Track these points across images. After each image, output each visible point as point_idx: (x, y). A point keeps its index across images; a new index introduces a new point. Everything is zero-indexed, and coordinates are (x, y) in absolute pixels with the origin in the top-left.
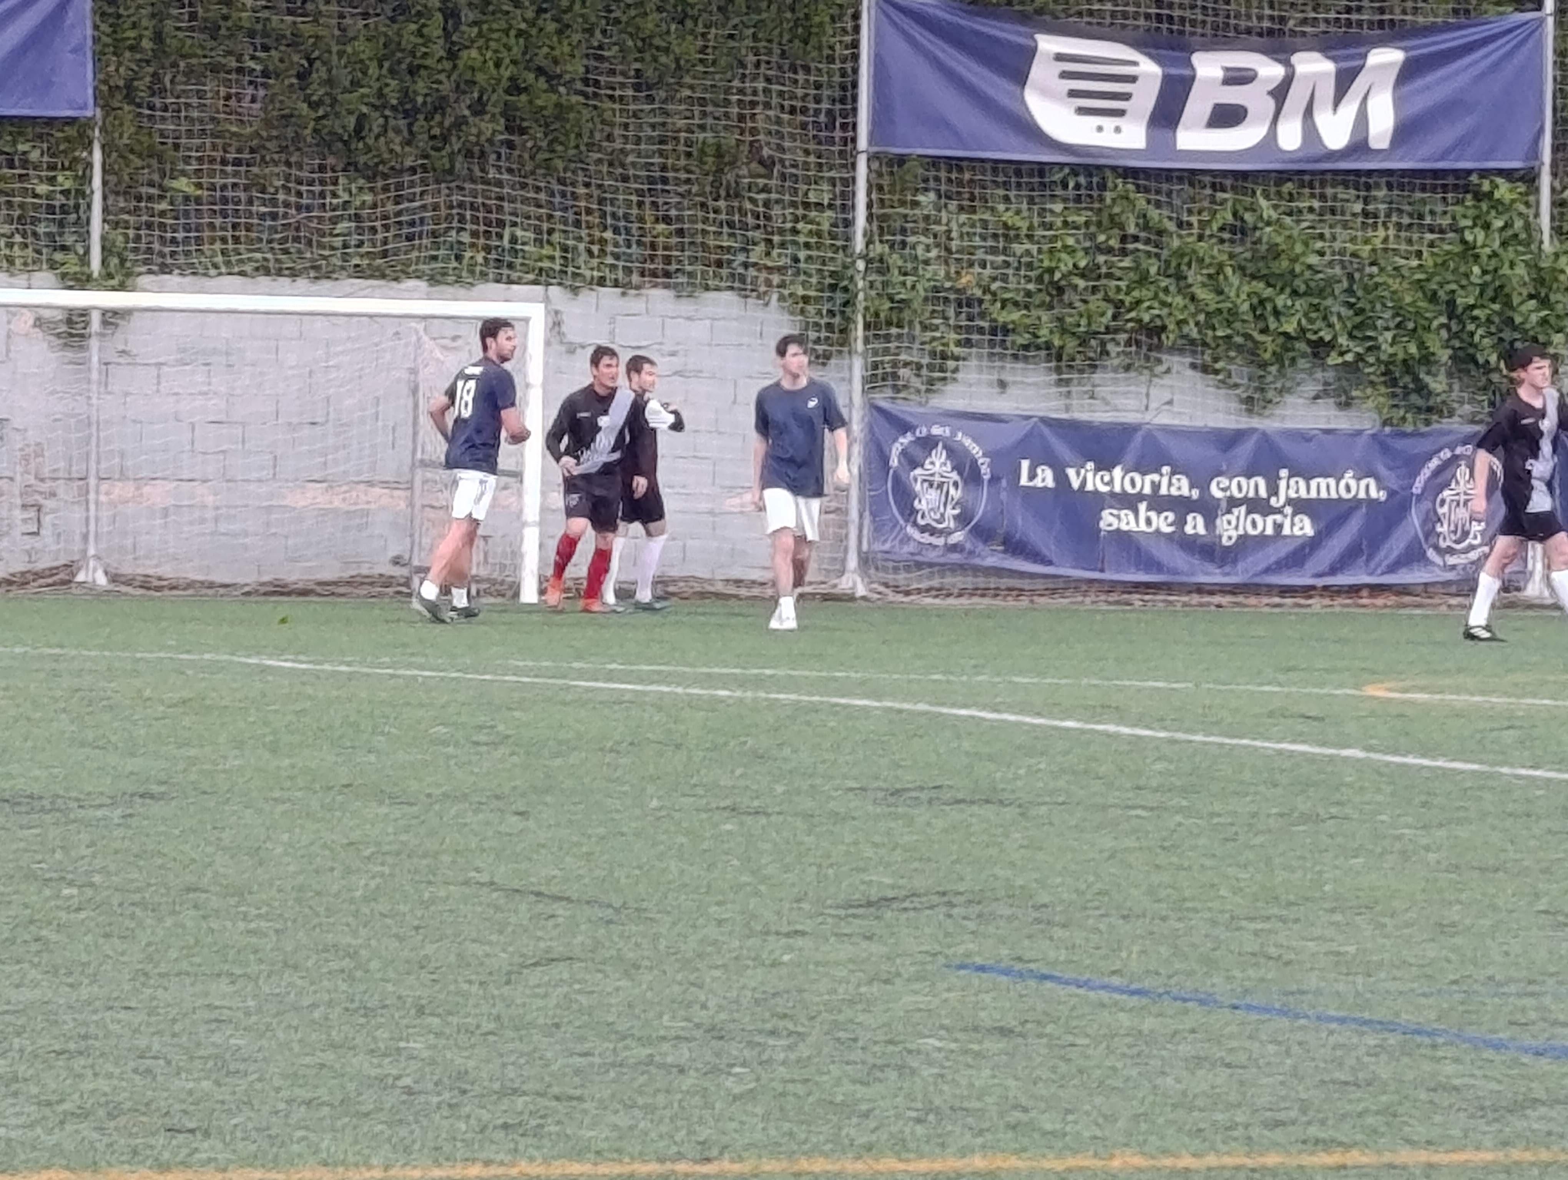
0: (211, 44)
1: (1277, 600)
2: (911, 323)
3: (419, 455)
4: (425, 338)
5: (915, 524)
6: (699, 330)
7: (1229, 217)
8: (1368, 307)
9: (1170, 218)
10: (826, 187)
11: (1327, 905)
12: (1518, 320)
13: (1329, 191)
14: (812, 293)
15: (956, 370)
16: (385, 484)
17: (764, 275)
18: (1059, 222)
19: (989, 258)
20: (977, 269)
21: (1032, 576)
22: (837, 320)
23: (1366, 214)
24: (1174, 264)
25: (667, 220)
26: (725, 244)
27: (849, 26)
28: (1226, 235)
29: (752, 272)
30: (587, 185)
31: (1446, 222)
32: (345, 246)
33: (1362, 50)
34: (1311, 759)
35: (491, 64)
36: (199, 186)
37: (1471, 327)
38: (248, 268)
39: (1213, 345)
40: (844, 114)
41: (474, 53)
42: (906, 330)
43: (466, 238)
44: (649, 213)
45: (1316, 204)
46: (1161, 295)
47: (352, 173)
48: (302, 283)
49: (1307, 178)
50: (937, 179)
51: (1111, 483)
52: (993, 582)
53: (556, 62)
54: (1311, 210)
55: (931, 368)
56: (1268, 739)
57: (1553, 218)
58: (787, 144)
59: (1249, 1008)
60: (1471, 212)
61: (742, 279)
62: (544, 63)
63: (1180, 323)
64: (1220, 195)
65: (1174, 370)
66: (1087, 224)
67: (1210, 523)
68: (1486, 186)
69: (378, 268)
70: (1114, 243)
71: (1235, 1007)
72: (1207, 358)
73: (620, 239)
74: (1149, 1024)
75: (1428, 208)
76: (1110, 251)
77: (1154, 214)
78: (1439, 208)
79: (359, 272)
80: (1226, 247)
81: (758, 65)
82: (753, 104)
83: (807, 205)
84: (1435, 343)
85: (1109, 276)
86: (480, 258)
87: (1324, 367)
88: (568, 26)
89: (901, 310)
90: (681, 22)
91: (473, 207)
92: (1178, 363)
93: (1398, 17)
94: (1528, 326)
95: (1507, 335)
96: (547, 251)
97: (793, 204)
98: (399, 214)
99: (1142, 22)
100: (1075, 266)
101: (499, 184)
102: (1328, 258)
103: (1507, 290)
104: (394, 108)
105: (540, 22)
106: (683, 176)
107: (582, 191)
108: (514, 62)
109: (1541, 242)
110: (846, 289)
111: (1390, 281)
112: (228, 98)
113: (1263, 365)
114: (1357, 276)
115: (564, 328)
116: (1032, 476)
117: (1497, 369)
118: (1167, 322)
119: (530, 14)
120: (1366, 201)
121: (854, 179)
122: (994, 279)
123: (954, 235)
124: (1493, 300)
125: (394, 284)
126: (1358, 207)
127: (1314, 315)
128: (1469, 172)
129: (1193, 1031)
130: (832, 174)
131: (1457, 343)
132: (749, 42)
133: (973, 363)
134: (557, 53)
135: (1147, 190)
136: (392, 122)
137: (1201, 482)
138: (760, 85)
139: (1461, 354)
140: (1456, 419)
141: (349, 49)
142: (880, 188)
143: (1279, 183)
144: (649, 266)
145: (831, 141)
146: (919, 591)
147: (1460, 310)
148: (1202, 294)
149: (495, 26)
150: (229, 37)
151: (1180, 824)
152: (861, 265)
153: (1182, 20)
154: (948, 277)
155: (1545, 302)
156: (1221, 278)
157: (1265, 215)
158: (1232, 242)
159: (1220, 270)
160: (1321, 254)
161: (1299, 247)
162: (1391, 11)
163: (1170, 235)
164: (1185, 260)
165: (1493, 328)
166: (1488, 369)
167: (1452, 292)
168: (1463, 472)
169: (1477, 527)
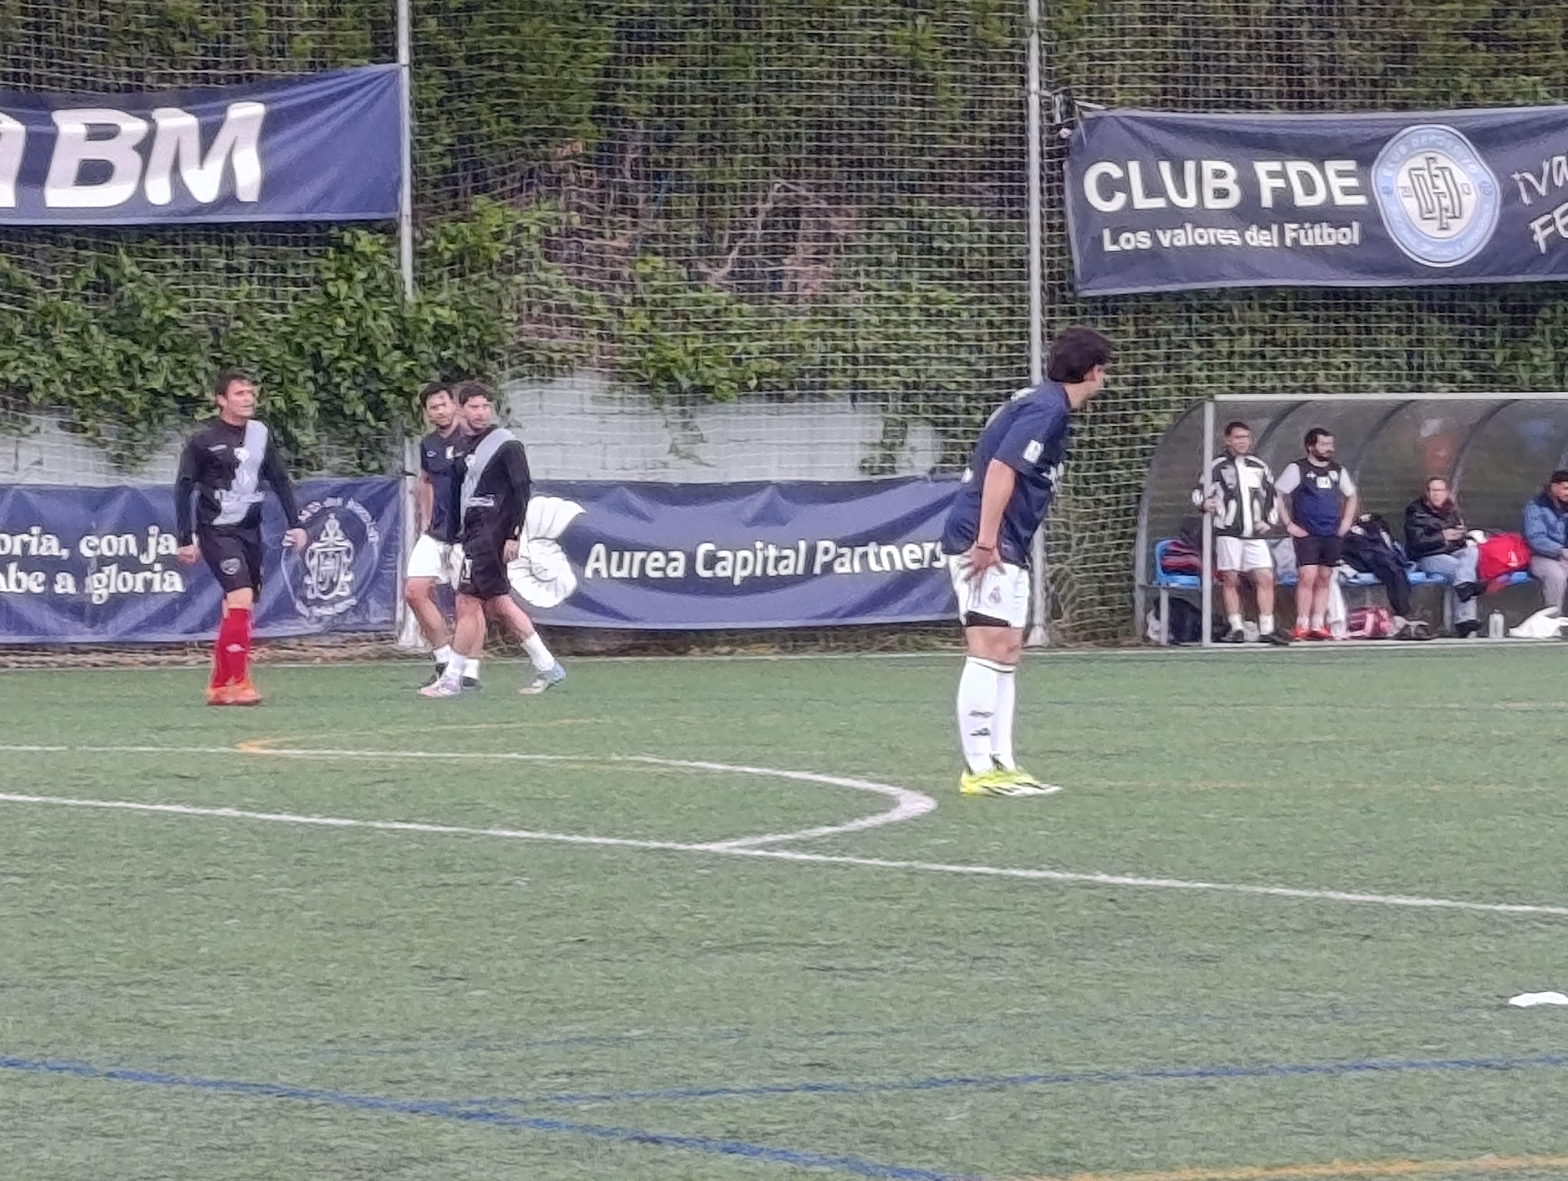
1: (152, 657)
7: (93, 275)
9: (33, 277)
11: (204, 968)
12: (383, 370)
13: (192, 247)
23: (229, 269)
24: (38, 324)
28: (90, 293)
31: (309, 275)
33: (221, 103)
34: (185, 819)
37: (337, 379)
39: (80, 403)
45: (179, 260)
46: (27, 355)
49: (170, 233)
56: (144, 801)
57: (415, 269)
59: (126, 1076)
60: (333, 265)
63: (47, 382)
64: (83, 252)
65: (42, 430)
67: (80, 583)
68: (347, 239)
71: (111, 1075)
72: (76, 417)
74: (24, 1095)
75: (289, 261)
77: (17, 273)
78: (302, 261)
80: (91, 305)
84: (303, 396)
87: (192, 422)
92: (47, 422)
93: (255, 71)
94: (393, 377)
95: (373, 386)
102: (192, 313)
103: (372, 341)
109: (404, 293)
111: (256, 335)
113: (132, 423)
114: (223, 330)
117: (364, 421)
118: (33, 380)
120: (229, 256)
124: (358, 352)
126: (221, 262)
127: (180, 371)
128: (329, 224)
129: (70, 1101)
131: (323, 395)
135: (8, 250)
137: (70, 542)
139: (328, 405)
140: (325, 472)
143: (141, 239)
147: (325, 363)
148: (67, 352)
151: (54, 890)
153: (39, 79)
155: (409, 353)
156: (86, 335)
157: (127, 271)
158: (97, 299)
159: (85, 328)
160: (186, 310)
161: (161, 302)
162: (247, 65)
163: (34, 294)
164: (50, 319)
165: (359, 380)
166: (355, 420)
167: (319, 344)
168: (332, 524)
169: (346, 578)
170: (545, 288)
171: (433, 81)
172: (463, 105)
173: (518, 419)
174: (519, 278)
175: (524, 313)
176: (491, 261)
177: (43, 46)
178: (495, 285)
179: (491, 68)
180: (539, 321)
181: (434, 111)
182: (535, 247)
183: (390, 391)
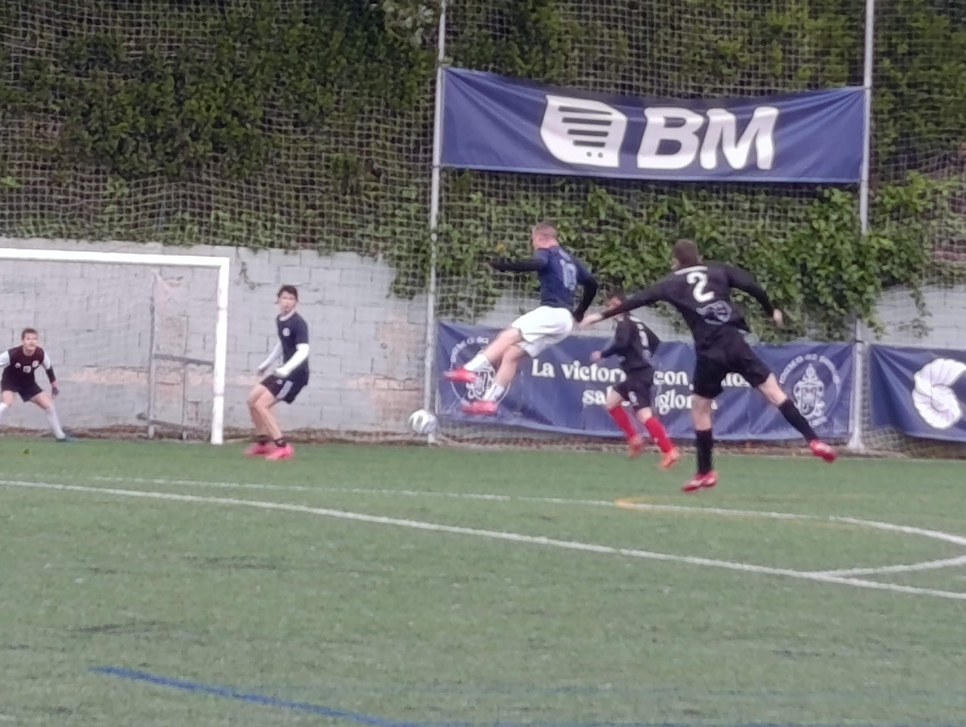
0: (27, 94)
2: (465, 274)
3: (154, 351)
4: (159, 279)
5: (467, 398)
6: (333, 276)
7: (666, 211)
8: (751, 267)
9: (629, 211)
10: (413, 188)
12: (846, 277)
13: (729, 195)
14: (404, 253)
15: (493, 303)
16: (134, 369)
17: (373, 243)
18: (559, 212)
19: (515, 234)
20: (507, 240)
21: (540, 431)
22: (418, 271)
23: (752, 210)
24: (630, 239)
25: (313, 207)
26: (350, 222)
27: (429, 88)
28: (664, 222)
29: (366, 240)
30: (264, 185)
31: (801, 216)
32: (111, 220)
33: (751, 107)
35: (203, 109)
36: (19, 182)
37: (816, 281)
38: (50, 233)
40: (425, 144)
41: (193, 102)
42: (462, 278)
43: (187, 216)
44: (302, 203)
45: (721, 203)
46: (623, 258)
47: (116, 175)
48: (83, 243)
49: (715, 187)
50: (483, 184)
51: (590, 374)
52: (515, 435)
53: (245, 108)
54: (717, 207)
55: (477, 301)
57: (868, 214)
58: (389, 161)
60: (817, 210)
61: (360, 244)
62: (236, 109)
63: (634, 275)
64: (660, 197)
66: (577, 214)
68: (827, 193)
69: (132, 235)
70: (594, 226)
73: (284, 218)
75: (789, 207)
76: (590, 230)
77: (619, 208)
78: (797, 207)
79: (120, 237)
80: (664, 229)
81: (371, 112)
82: (369, 136)
83: (401, 199)
84: (793, 291)
85: (590, 246)
86: (196, 229)
88: (253, 86)
89: (459, 265)
90: (324, 85)
91: (192, 197)
93: (773, 88)
94: (851, 281)
95: (839, 286)
96: (238, 225)
97: (393, 199)
98: (145, 201)
99: (613, 89)
100: (569, 239)
101: (208, 183)
102: (728, 236)
103: (839, 258)
104: (143, 136)
105: (235, 83)
106: (324, 180)
107: (260, 188)
108: (219, 108)
109: (860, 228)
110: (425, 252)
111: (766, 252)
112: (38, 127)
114: (745, 248)
115: (248, 274)
116: (540, 369)
117: (832, 308)
118: (625, 274)
119: (229, 78)
120: (752, 202)
121: (430, 184)
122: (518, 247)
123: (494, 218)
124: (830, 264)
125: (141, 245)
126: (747, 206)
128: (816, 184)
130: (419, 180)
131: (807, 291)
132: (366, 98)
133: (504, 298)
134: (246, 102)
135: (614, 193)
136: (141, 144)
138: (373, 124)
139: (809, 297)
140: (806, 338)
141: (114, 98)
142: (447, 189)
143: (697, 190)
144: (302, 235)
145: (416, 160)
146: (468, 440)
147: (809, 270)
148: (649, 258)
149: (206, 85)
150: (39, 90)
152: (434, 237)
153: (638, 88)
154: (489, 245)
155: (862, 266)
156: (660, 248)
157: (687, 209)
158: (668, 226)
159: (660, 243)
160: (723, 234)
161: (708, 228)
162: (769, 85)
163: (629, 221)
164: (638, 236)
165: (830, 282)
166: (826, 307)
167: (805, 259)
168: (811, 371)
169: (819, 405)
170: (950, 230)
171: (886, 98)
172: (904, 114)
173: (930, 310)
174: (934, 223)
175: (936, 244)
176: (917, 211)
177: (642, 68)
178: (919, 226)
179: (923, 91)
180: (946, 249)
181: (886, 116)
182: (946, 204)
183: (849, 290)
